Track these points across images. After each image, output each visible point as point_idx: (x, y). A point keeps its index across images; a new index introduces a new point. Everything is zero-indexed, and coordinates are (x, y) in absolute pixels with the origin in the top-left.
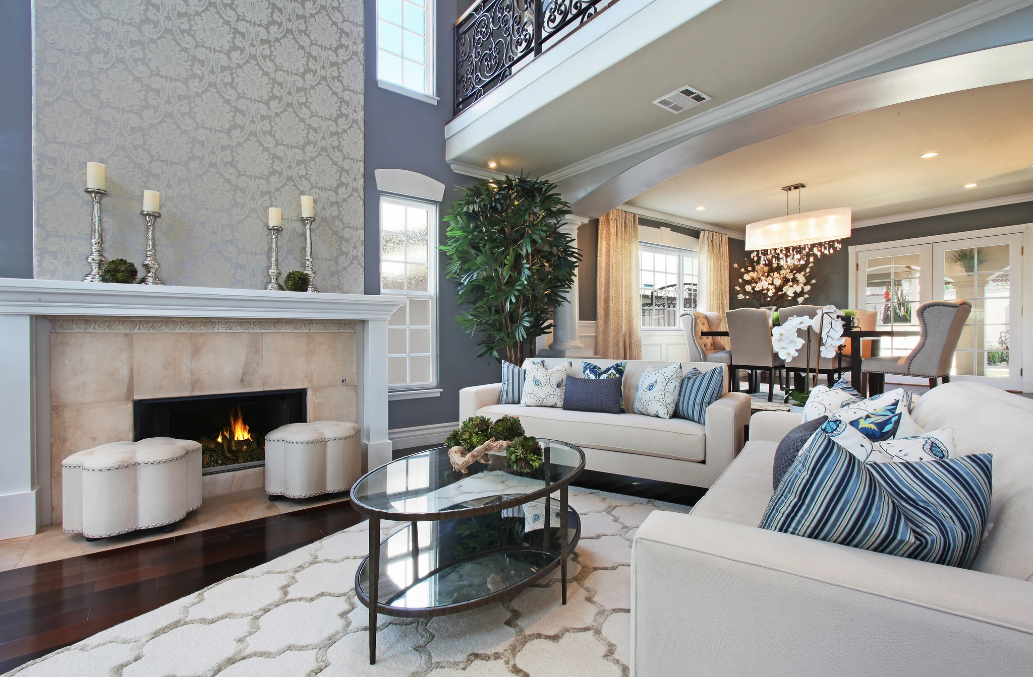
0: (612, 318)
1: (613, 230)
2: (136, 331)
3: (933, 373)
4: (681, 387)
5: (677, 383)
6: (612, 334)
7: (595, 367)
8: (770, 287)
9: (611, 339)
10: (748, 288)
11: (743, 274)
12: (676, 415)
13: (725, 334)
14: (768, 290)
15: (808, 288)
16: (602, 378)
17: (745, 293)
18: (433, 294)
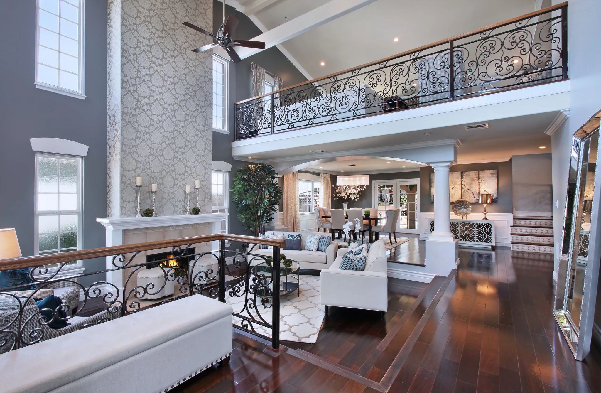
0: (289, 211)
1: (289, 177)
2: (147, 232)
3: (390, 232)
4: (319, 241)
5: (318, 241)
6: (289, 218)
7: (292, 235)
8: (346, 195)
9: (289, 220)
10: (338, 195)
11: (336, 190)
12: (318, 250)
13: (330, 217)
14: (345, 196)
15: (359, 196)
16: (295, 239)
17: (337, 197)
18: (227, 207)
